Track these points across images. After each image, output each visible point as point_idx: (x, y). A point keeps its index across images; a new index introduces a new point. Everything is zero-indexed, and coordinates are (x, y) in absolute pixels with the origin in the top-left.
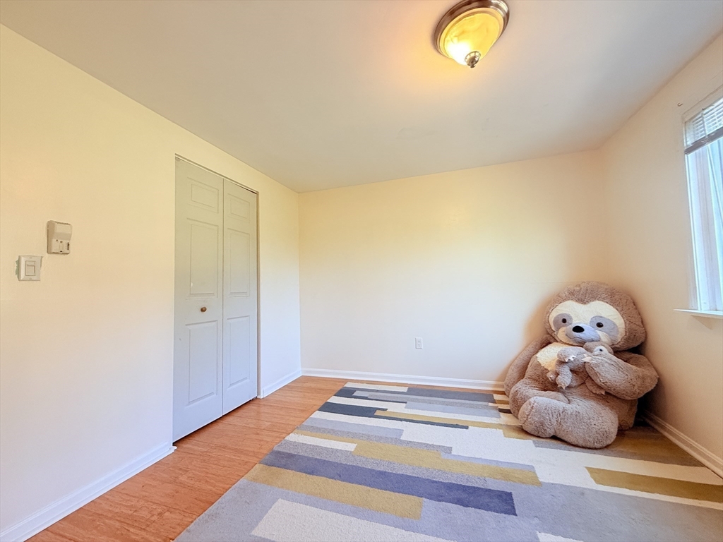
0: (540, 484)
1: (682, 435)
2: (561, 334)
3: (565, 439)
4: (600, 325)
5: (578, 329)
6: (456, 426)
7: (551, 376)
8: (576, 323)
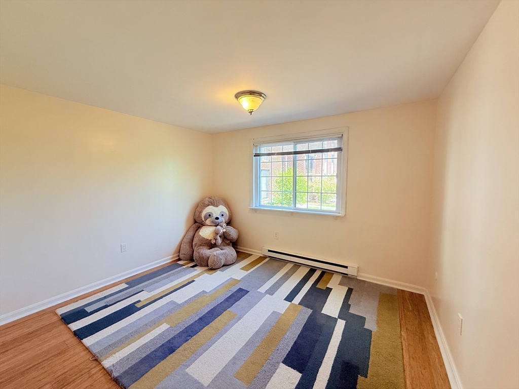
0: (239, 281)
1: (241, 248)
2: (208, 222)
3: (228, 264)
4: (222, 215)
5: (217, 218)
6: (189, 283)
7: (213, 242)
8: (215, 216)
